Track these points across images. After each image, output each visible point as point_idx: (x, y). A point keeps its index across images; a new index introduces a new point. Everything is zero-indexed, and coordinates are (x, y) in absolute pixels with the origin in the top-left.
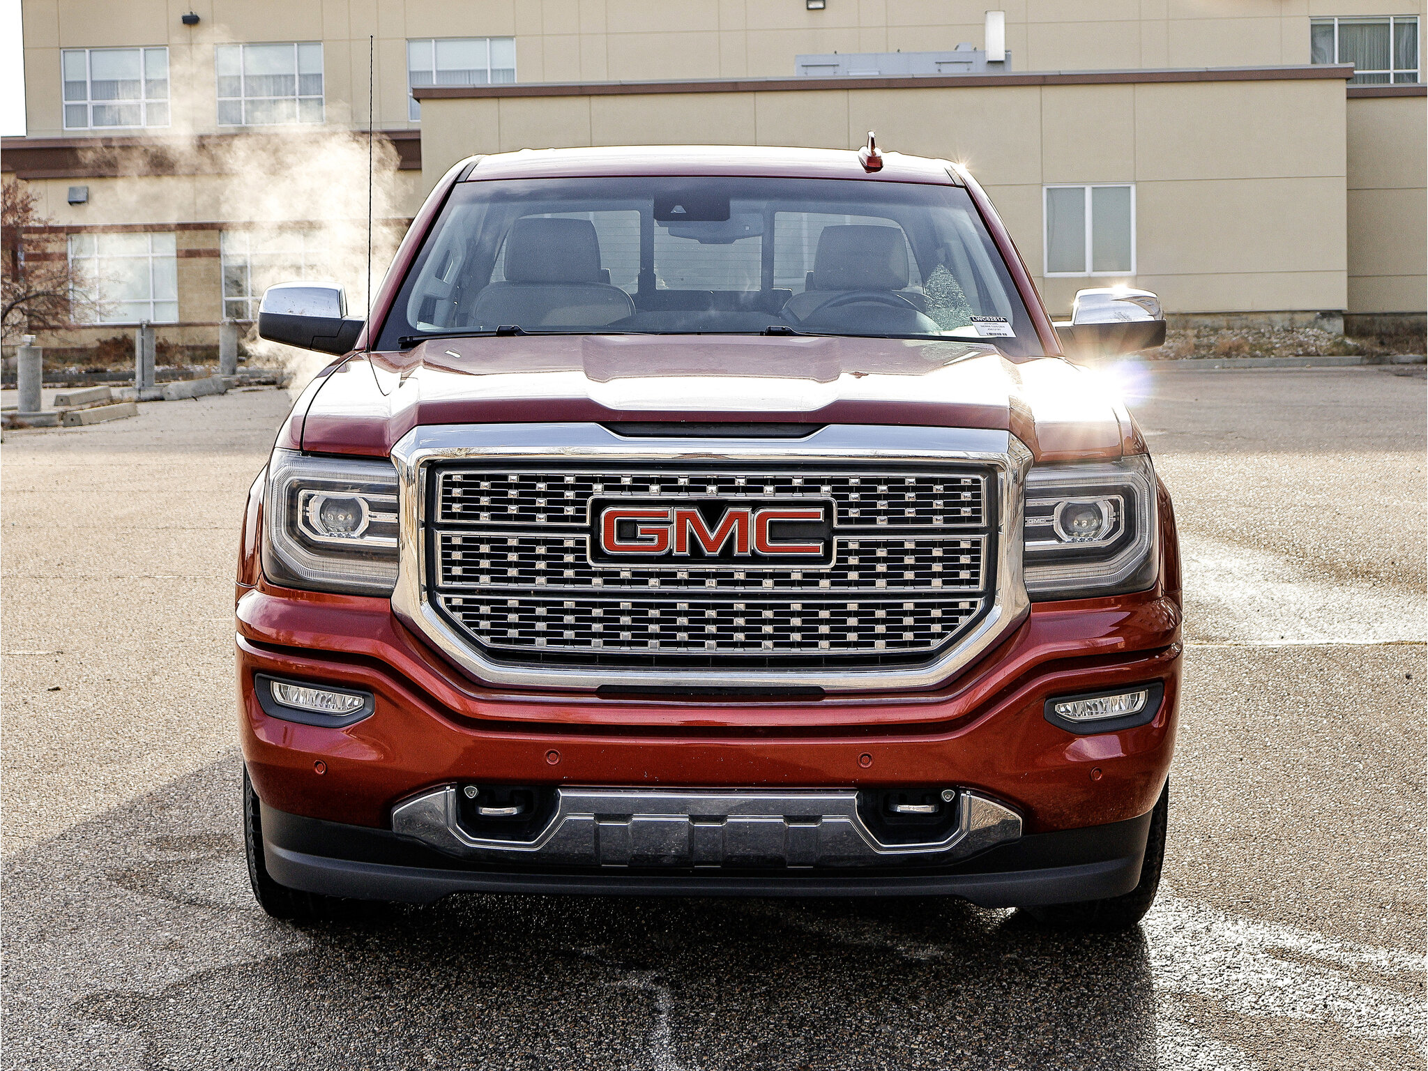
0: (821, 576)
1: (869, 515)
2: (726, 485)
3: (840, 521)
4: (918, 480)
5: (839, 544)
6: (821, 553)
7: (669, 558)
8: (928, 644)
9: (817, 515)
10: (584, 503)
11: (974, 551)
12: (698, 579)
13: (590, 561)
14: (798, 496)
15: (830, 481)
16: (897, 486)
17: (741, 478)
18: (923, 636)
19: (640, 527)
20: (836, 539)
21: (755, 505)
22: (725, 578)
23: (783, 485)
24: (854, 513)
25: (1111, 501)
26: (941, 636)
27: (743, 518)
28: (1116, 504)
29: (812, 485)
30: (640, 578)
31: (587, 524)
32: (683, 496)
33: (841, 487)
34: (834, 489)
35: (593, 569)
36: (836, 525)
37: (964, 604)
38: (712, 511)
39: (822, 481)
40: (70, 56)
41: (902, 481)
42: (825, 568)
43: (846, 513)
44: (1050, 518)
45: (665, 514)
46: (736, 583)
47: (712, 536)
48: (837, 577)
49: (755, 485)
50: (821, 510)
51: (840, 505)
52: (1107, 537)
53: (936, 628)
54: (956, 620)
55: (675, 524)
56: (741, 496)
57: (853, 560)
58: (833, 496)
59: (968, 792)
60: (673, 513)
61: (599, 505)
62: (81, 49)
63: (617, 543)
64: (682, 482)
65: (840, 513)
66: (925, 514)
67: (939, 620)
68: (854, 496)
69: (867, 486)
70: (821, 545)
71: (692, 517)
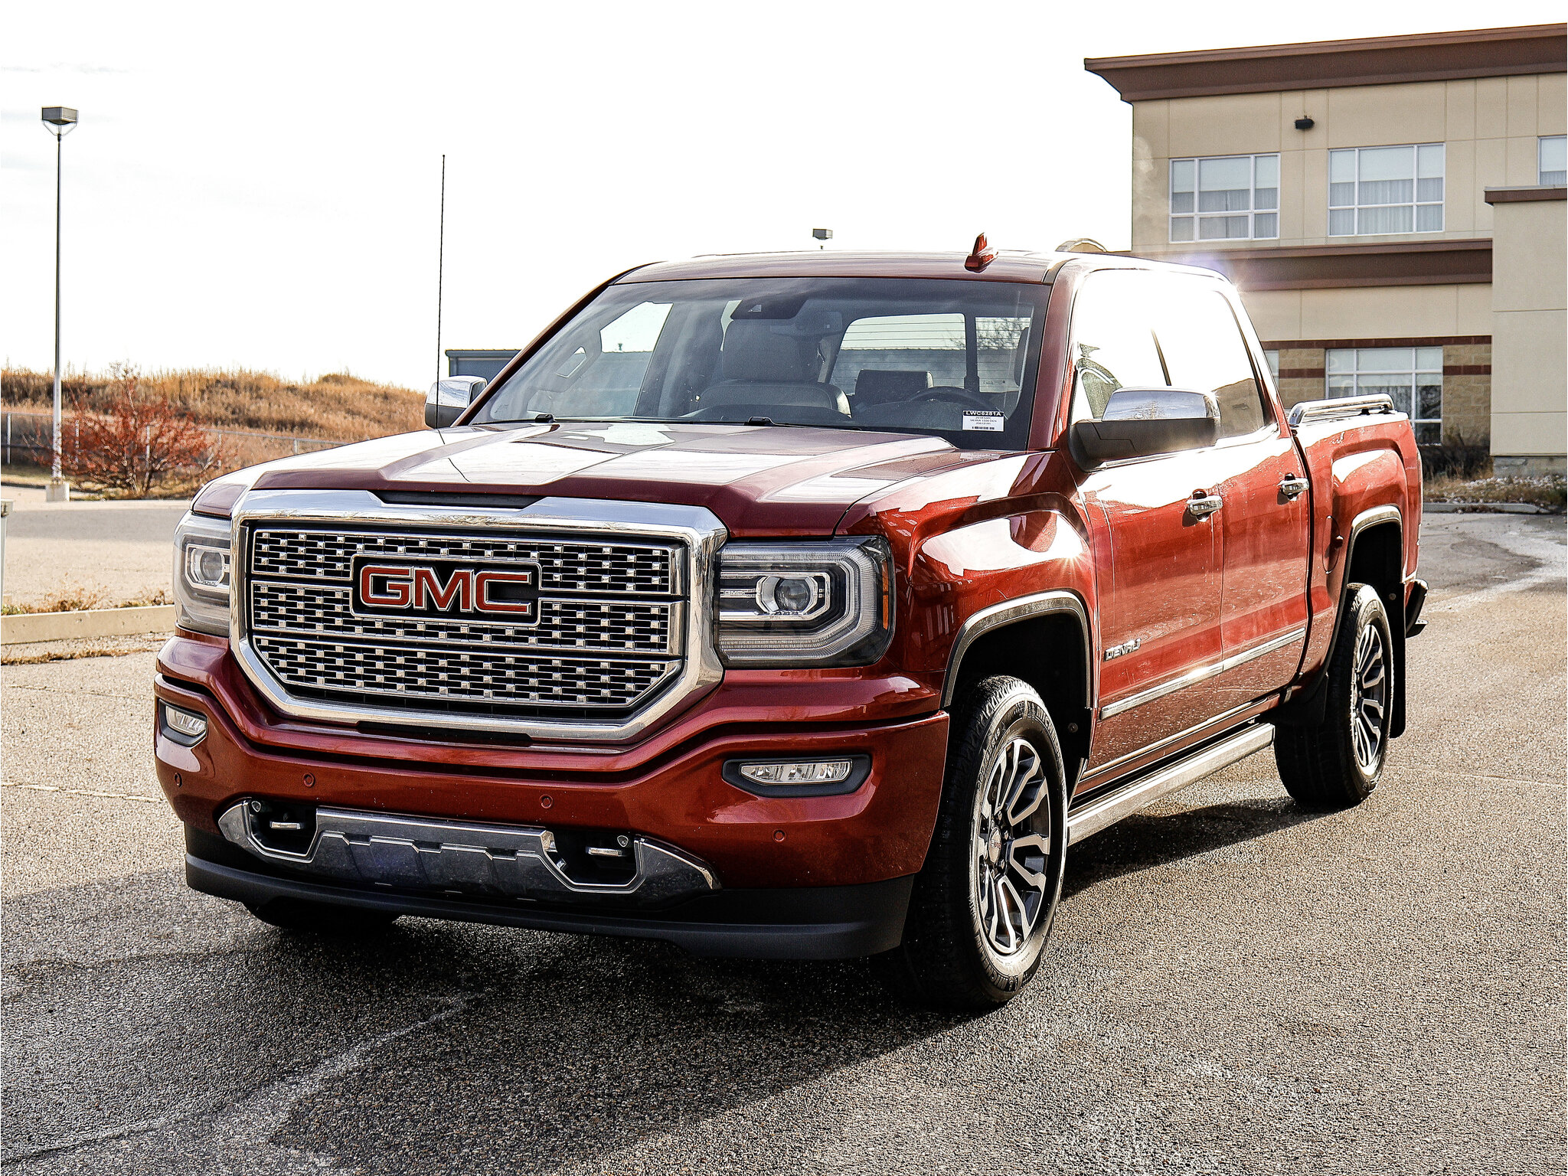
0: (531, 633)
1: (571, 579)
2: (456, 548)
3: (544, 584)
4: (615, 550)
5: (544, 605)
6: (528, 612)
7: (410, 612)
8: (624, 701)
9: (524, 578)
10: (348, 560)
11: (662, 617)
12: (433, 630)
13: (352, 611)
14: (511, 560)
15: (540, 548)
16: (596, 555)
17: (467, 542)
18: (620, 694)
19: (388, 583)
20: (540, 599)
21: (478, 567)
22: (454, 632)
23: (500, 550)
24: (557, 577)
25: (816, 578)
26: (634, 694)
27: (466, 578)
28: (820, 580)
29: (523, 551)
30: (390, 628)
31: (350, 578)
32: (422, 557)
33: (547, 553)
34: (541, 555)
35: (356, 619)
36: (541, 588)
37: (655, 666)
38: (444, 570)
39: (533, 548)
40: (1178, 165)
41: (600, 550)
42: (533, 626)
43: (551, 577)
44: (752, 590)
45: (406, 572)
46: (463, 636)
47: (442, 592)
48: (543, 635)
49: (478, 549)
50: (528, 574)
51: (544, 570)
52: (811, 612)
53: (630, 686)
54: (648, 681)
55: (414, 582)
56: (466, 559)
57: (556, 620)
58: (540, 562)
59: (643, 840)
60: (413, 570)
61: (361, 562)
62: (1190, 159)
63: (371, 596)
64: (422, 544)
65: (544, 577)
66: (620, 581)
67: (633, 680)
68: (558, 562)
69: (570, 553)
70: (528, 605)
71: (427, 575)
